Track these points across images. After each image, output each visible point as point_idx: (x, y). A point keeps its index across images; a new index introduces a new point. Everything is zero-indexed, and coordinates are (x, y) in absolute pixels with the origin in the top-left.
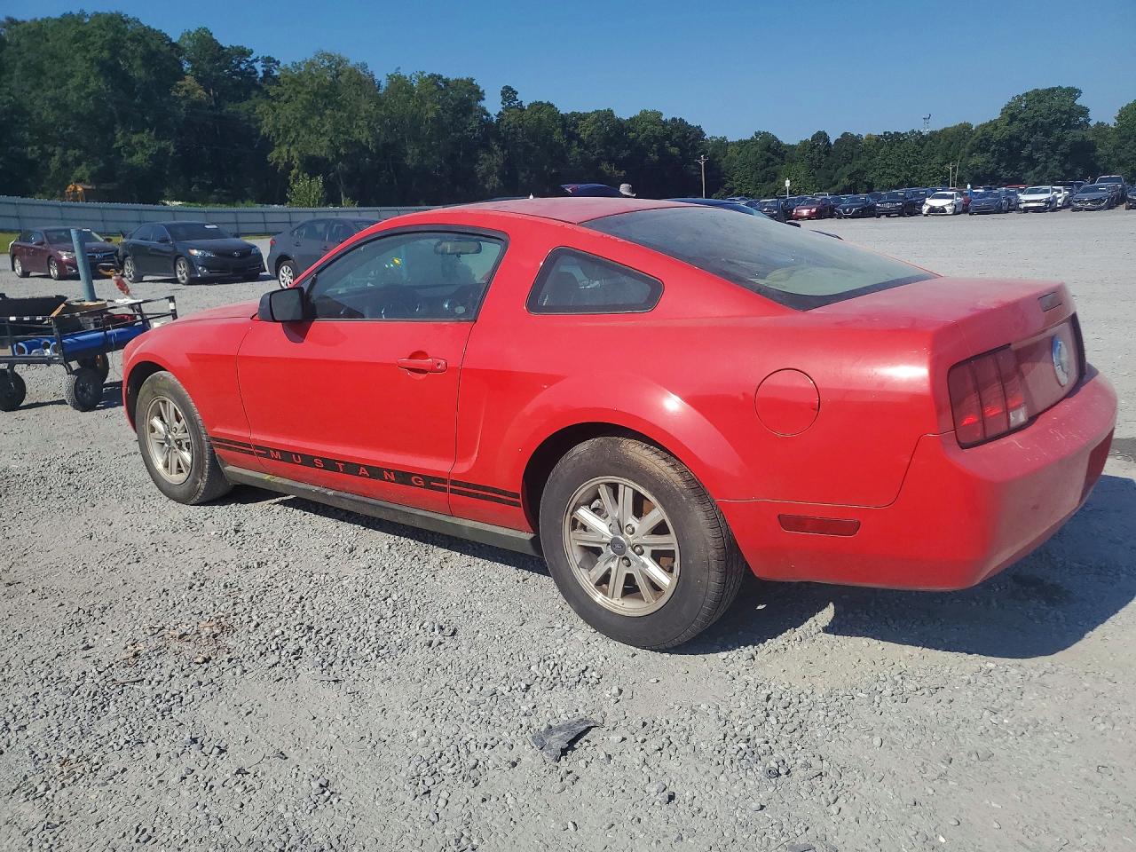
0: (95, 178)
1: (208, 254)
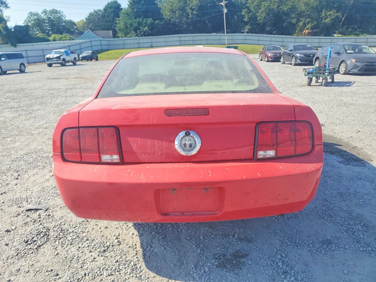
0: (312, 28)
1: (302, 56)
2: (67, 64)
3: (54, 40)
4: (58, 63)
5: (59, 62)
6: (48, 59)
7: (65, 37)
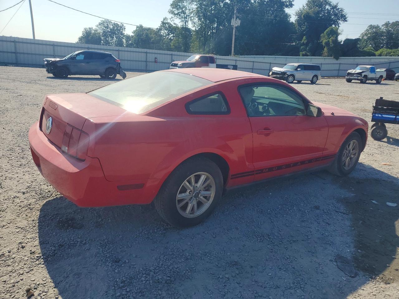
2: (368, 82)
3: (380, 55)
4: (358, 80)
5: (359, 78)
6: (349, 74)
7: (394, 52)
